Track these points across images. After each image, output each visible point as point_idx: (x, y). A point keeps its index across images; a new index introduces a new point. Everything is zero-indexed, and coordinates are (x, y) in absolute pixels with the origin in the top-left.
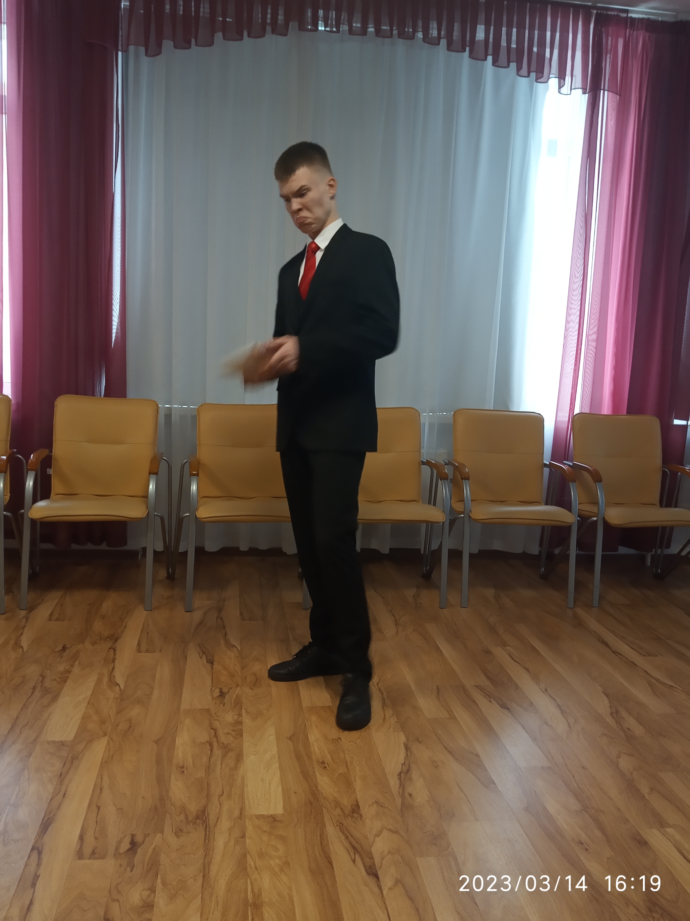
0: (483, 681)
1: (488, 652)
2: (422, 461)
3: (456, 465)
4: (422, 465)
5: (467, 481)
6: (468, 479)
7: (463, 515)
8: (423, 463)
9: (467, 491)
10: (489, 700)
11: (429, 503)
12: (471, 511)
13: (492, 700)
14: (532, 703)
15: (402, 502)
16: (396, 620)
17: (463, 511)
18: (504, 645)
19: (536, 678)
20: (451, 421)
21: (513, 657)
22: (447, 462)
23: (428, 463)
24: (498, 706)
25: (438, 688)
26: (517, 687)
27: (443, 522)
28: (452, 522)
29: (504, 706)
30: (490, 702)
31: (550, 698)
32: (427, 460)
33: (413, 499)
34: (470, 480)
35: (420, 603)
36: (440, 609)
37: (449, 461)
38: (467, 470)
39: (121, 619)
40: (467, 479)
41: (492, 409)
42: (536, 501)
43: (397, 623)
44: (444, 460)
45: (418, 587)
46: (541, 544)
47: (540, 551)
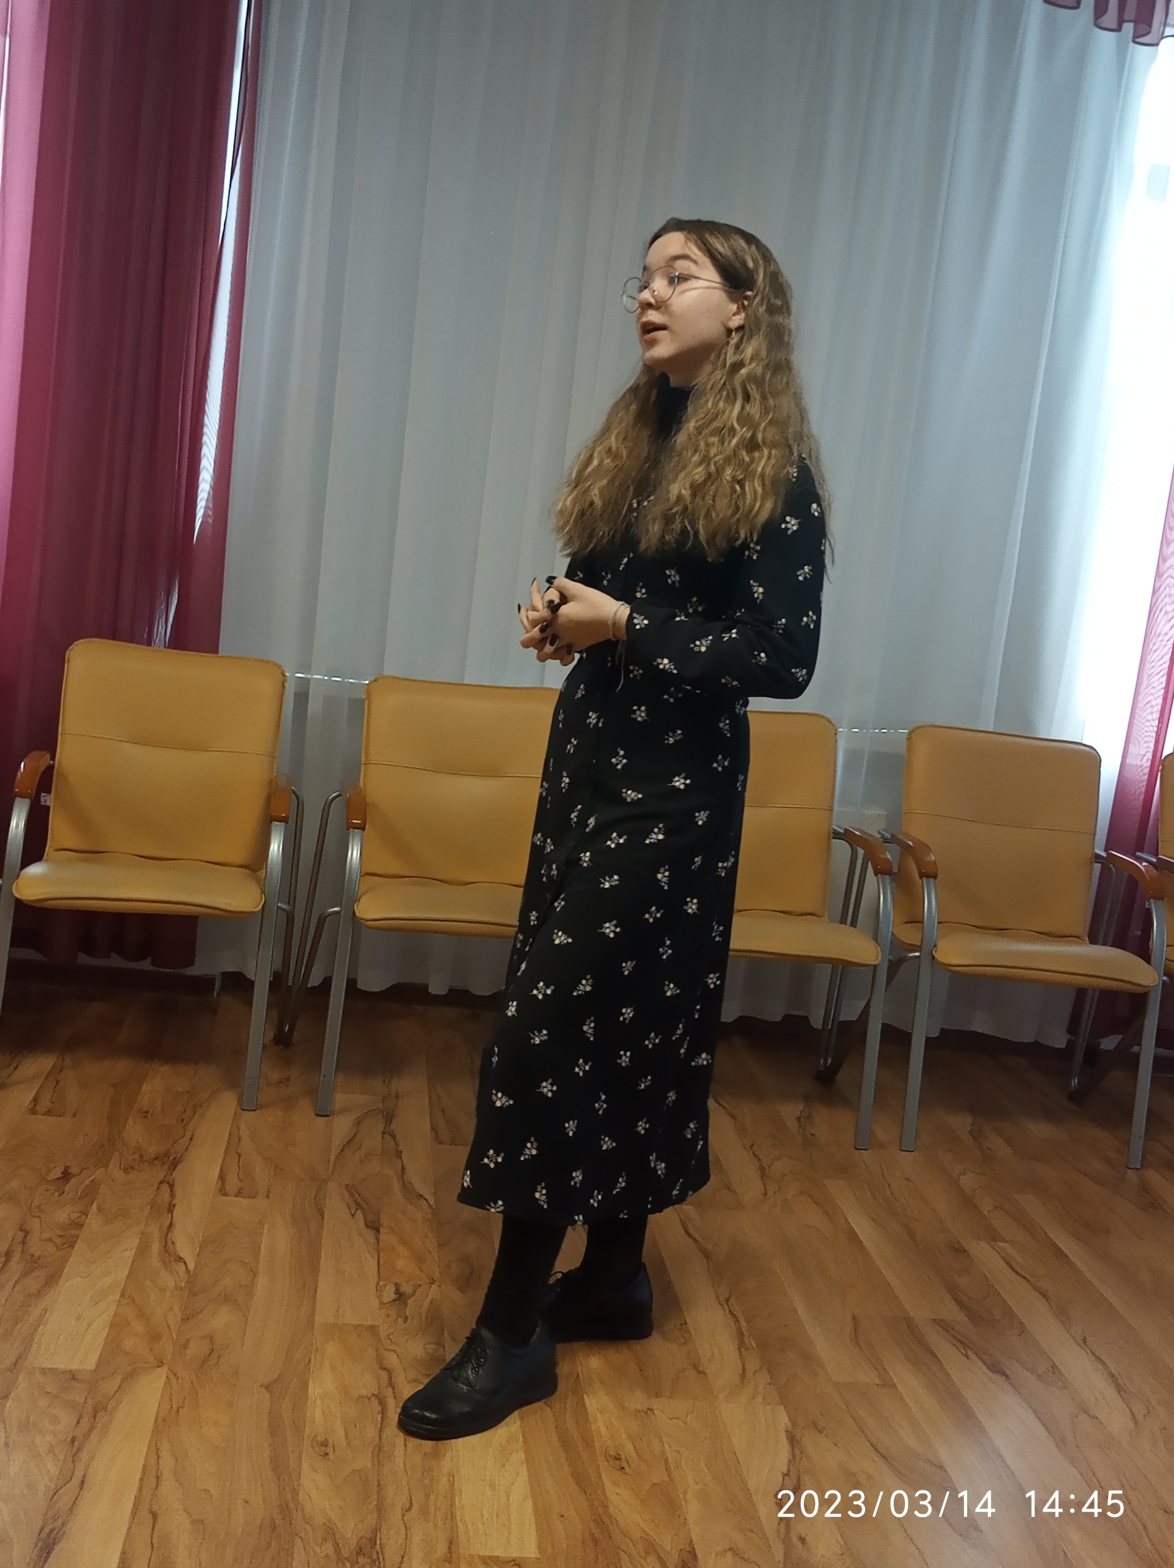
0: (952, 1312)
1: (959, 1251)
2: (834, 830)
3: (909, 845)
4: (834, 838)
5: (932, 880)
6: (935, 877)
7: (917, 954)
8: (837, 835)
9: (930, 903)
10: (964, 1353)
11: (843, 921)
12: (935, 946)
13: (969, 1352)
14: (1054, 1366)
15: (787, 916)
16: (762, 1168)
17: (919, 944)
18: (994, 1237)
19: (1062, 1314)
20: (903, 751)
21: (1014, 1265)
22: (889, 836)
23: (846, 836)
24: (984, 1368)
25: (854, 1318)
26: (1022, 1329)
27: (875, 966)
28: (894, 966)
29: (995, 1368)
30: (967, 1356)
31: (1093, 1358)
32: (846, 830)
33: (809, 911)
34: (939, 877)
35: (813, 1135)
36: (857, 1152)
37: (892, 835)
38: (933, 858)
39: (183, 1120)
40: (932, 877)
41: (991, 730)
42: (1073, 934)
43: (763, 1173)
44: (882, 832)
45: (807, 1099)
46: (1073, 1027)
47: (1069, 1041)
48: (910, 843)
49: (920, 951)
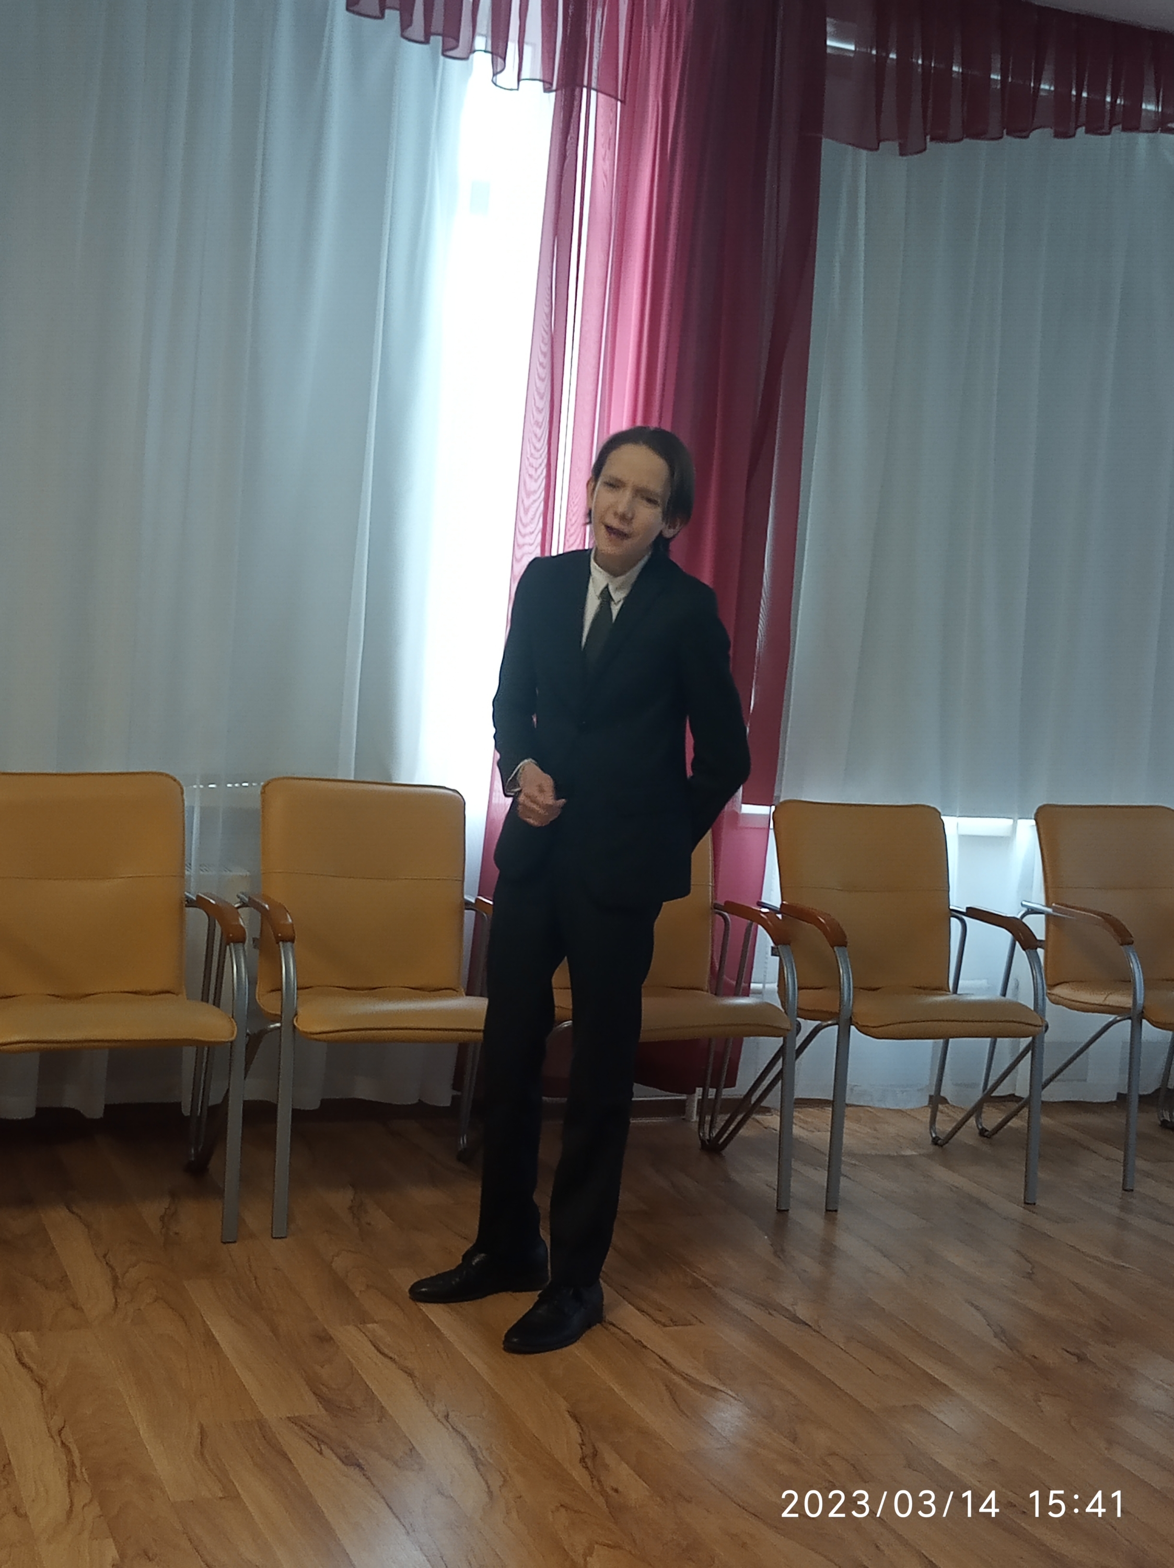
0: (310, 1407)
1: (324, 1339)
2: (187, 897)
3: (265, 908)
4: (186, 906)
5: (289, 944)
6: (292, 941)
7: (278, 1025)
8: (190, 903)
9: (288, 967)
10: (319, 1449)
11: (205, 999)
12: (296, 1014)
13: (323, 1447)
14: (413, 1449)
15: (140, 996)
16: (115, 1279)
17: (279, 1013)
18: (363, 1319)
19: (427, 1392)
20: (258, 805)
21: (382, 1347)
22: (247, 899)
23: (199, 903)
24: (338, 1462)
25: (202, 1432)
26: (383, 1413)
27: (232, 1042)
28: (254, 1042)
29: (350, 1460)
30: (321, 1453)
31: (454, 1434)
32: (198, 897)
33: (166, 988)
34: (295, 942)
35: (177, 1234)
36: (225, 1246)
37: (250, 899)
38: (290, 920)
40: (289, 941)
41: (352, 778)
42: (447, 986)
43: (116, 1284)
44: (241, 896)
45: (174, 1195)
46: (457, 1083)
47: (453, 1098)
48: (267, 906)
49: (280, 1021)
